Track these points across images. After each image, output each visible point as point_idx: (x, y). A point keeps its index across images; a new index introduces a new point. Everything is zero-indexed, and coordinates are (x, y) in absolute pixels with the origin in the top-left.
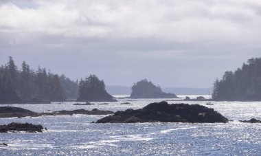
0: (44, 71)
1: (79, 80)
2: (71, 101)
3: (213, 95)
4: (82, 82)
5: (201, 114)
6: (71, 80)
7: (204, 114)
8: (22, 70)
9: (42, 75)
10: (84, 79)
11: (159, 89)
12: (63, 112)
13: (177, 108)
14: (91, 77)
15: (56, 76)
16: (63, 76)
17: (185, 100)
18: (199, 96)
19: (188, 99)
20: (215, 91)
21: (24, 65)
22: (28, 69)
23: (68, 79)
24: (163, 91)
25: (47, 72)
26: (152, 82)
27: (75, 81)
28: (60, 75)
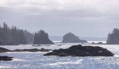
0: (16, 28)
1: (34, 33)
2: (30, 44)
3: (107, 41)
4: (36, 33)
5: (99, 52)
6: (30, 32)
7: (101, 52)
8: (3, 27)
9: (14, 30)
10: (37, 32)
11: (78, 38)
12: (25, 50)
13: (87, 48)
14: (41, 31)
15: (22, 30)
16: (26, 31)
17: (91, 44)
18: (99, 42)
19: (93, 43)
20: (108, 39)
21: (5, 25)
22: (7, 27)
23: (28, 32)
24: (80, 39)
25: (17, 28)
26: (74, 34)
27: (32, 33)
28: (24, 30)
